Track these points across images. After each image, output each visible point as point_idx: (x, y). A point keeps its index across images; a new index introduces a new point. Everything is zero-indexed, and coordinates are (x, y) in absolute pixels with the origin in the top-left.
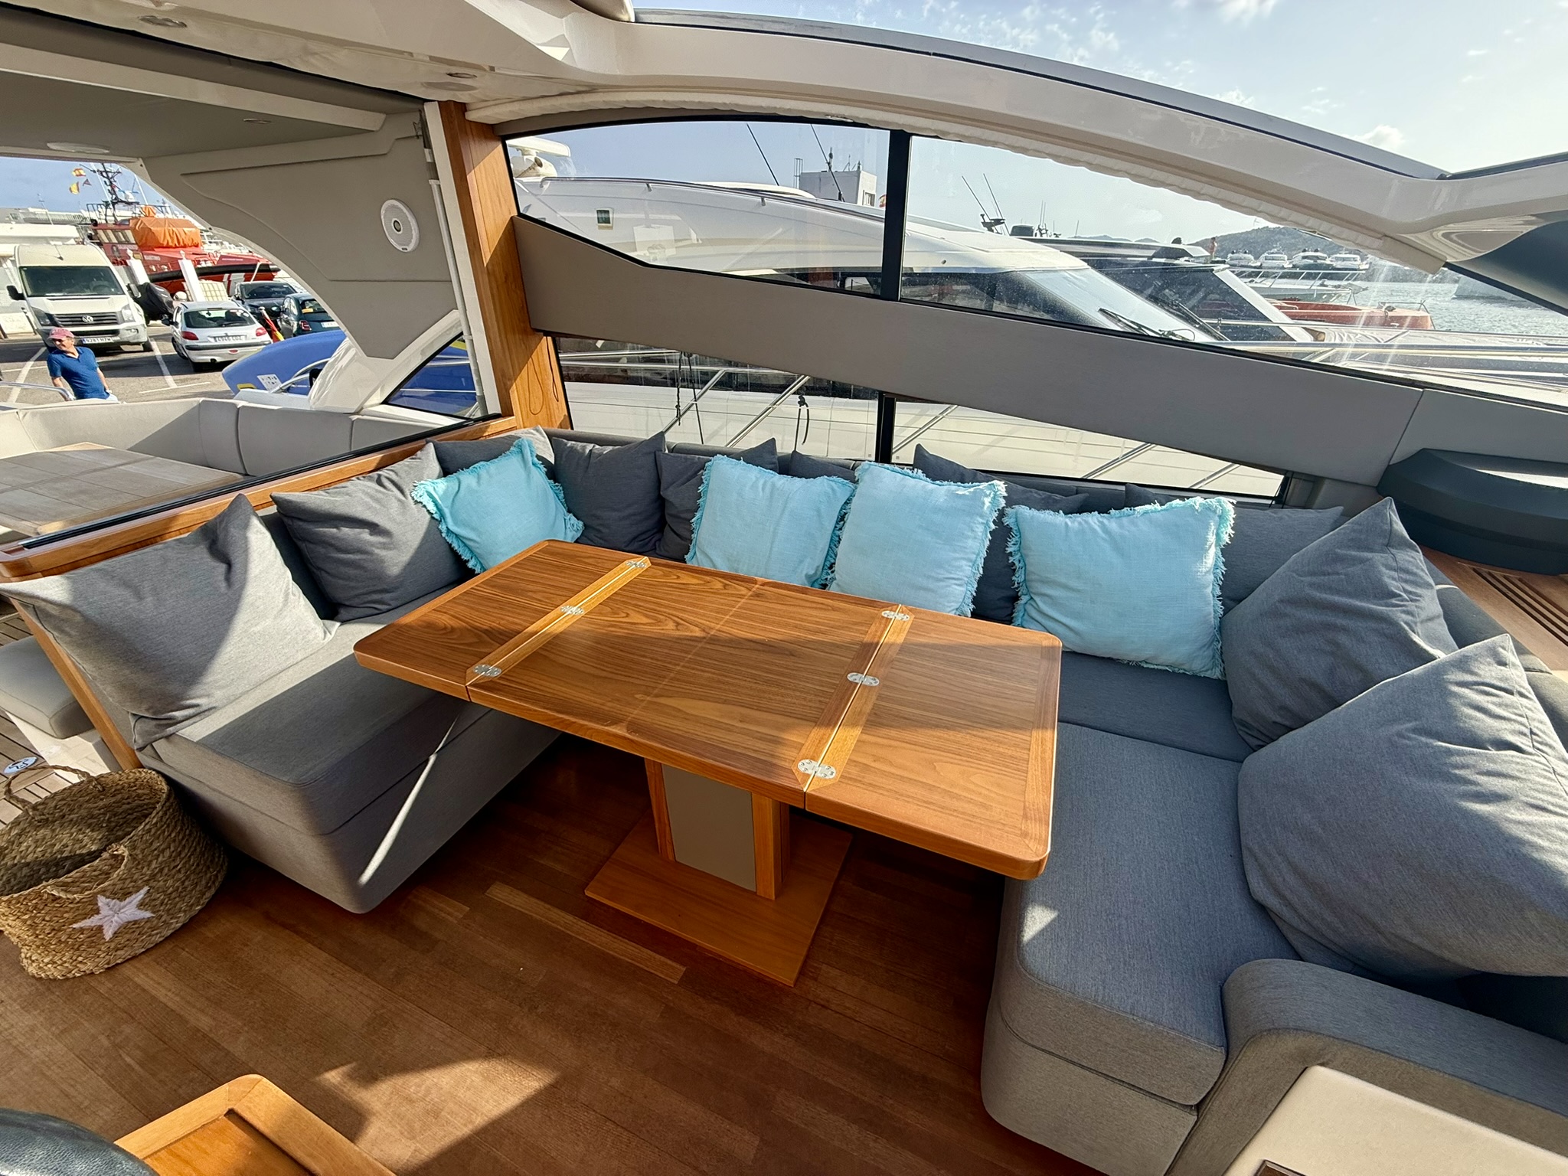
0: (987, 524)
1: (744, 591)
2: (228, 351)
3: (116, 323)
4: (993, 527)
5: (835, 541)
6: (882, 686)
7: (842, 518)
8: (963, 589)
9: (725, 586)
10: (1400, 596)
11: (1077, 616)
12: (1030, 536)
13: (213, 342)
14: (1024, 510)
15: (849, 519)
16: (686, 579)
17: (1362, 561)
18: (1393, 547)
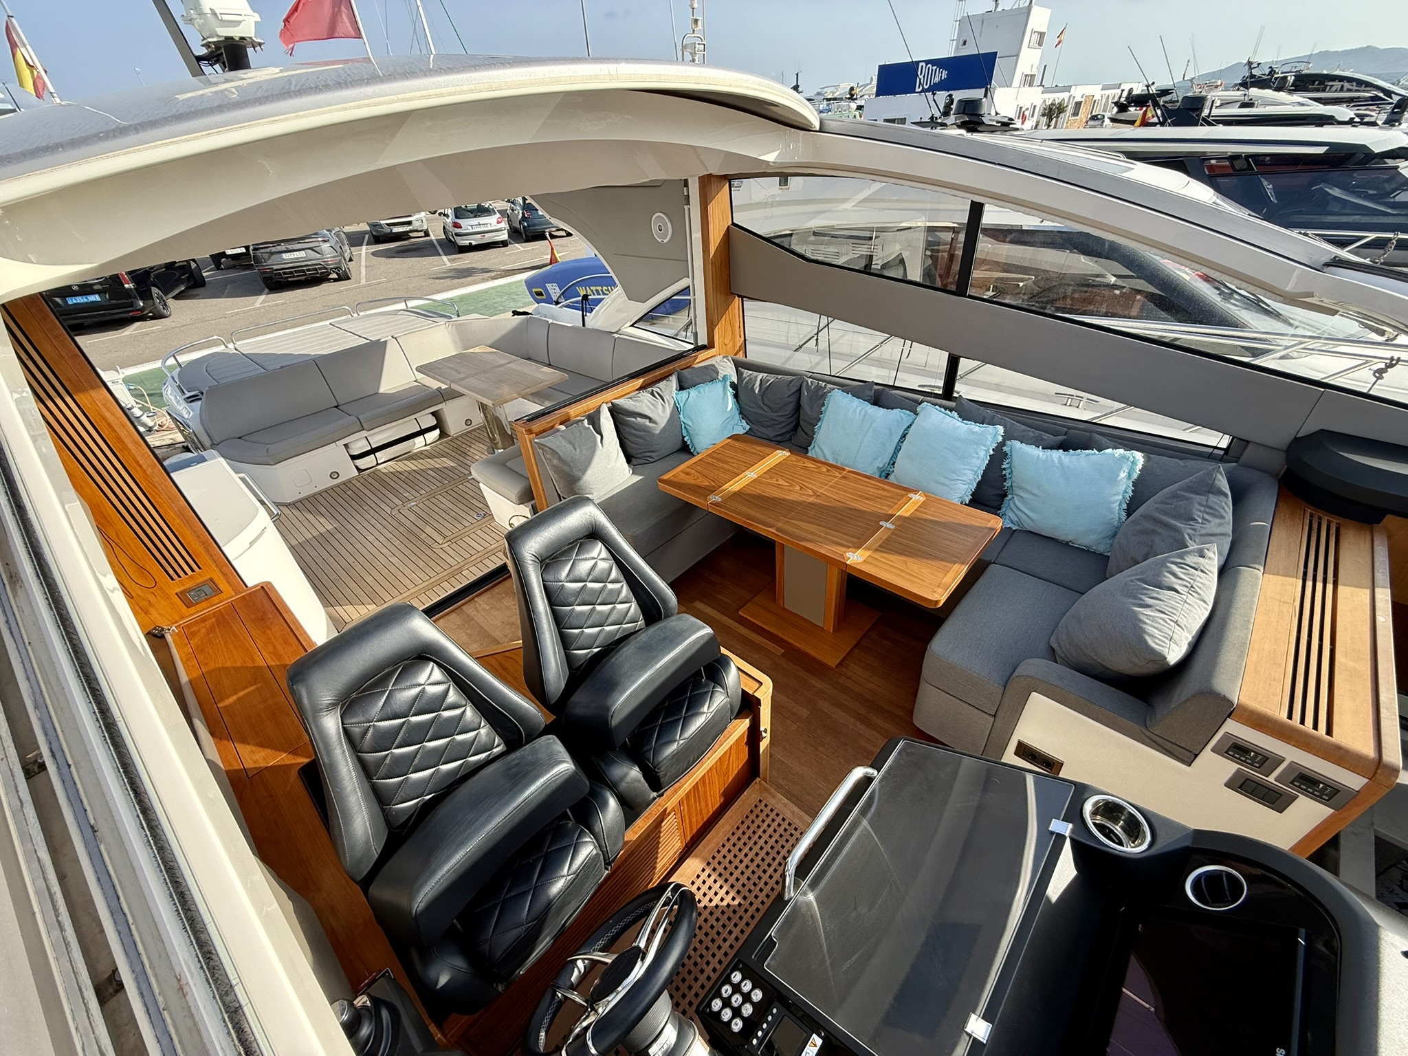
0: (988, 450)
1: (837, 474)
2: (479, 236)
4: (992, 452)
5: (897, 449)
6: (895, 529)
7: (904, 436)
8: (967, 487)
9: (828, 470)
10: (1196, 520)
11: (1033, 510)
12: (1016, 460)
13: (471, 230)
14: (1017, 444)
15: (908, 436)
16: (808, 464)
17: (1188, 499)
18: (1212, 493)
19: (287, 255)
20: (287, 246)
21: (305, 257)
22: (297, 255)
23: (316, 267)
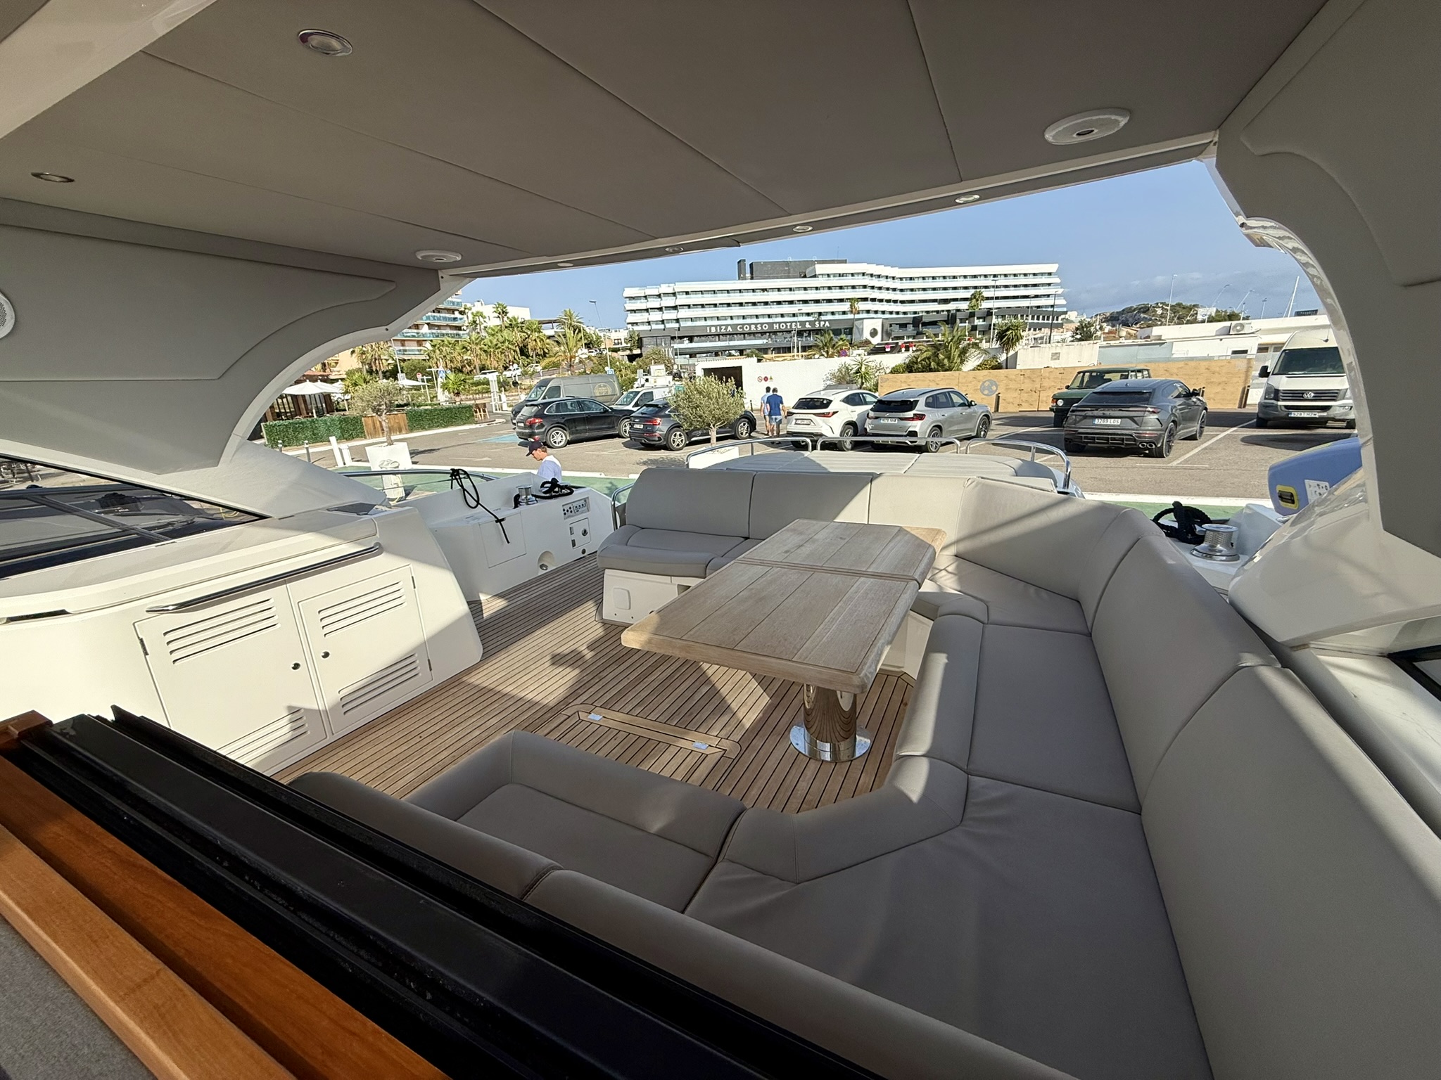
3: (1334, 400)
19: (1100, 420)
20: (1105, 412)
21: (1119, 426)
22: (1111, 422)
23: (1125, 437)
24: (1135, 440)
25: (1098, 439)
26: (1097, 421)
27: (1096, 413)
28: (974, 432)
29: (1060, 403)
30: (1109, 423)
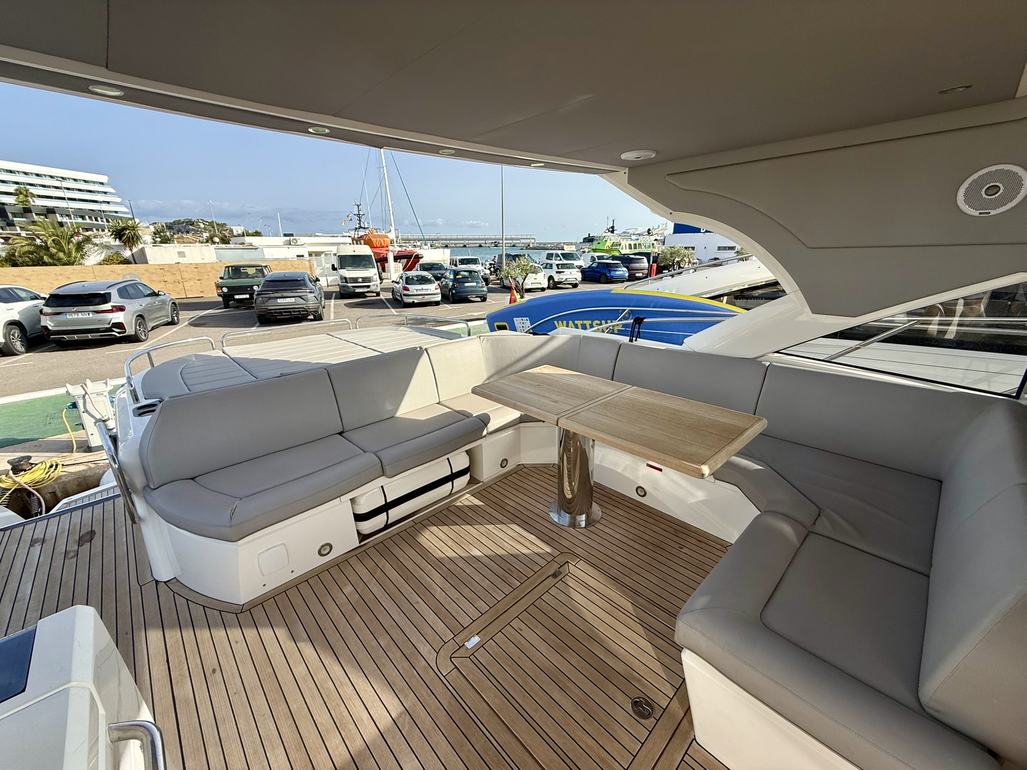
2: (421, 297)
3: (370, 282)
13: (415, 293)
19: (281, 300)
20: (283, 294)
21: (294, 302)
22: (288, 300)
23: (301, 310)
24: (307, 311)
25: (284, 312)
26: (279, 301)
27: (276, 295)
28: (169, 318)
29: (225, 290)
30: (287, 301)
